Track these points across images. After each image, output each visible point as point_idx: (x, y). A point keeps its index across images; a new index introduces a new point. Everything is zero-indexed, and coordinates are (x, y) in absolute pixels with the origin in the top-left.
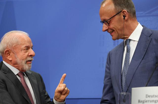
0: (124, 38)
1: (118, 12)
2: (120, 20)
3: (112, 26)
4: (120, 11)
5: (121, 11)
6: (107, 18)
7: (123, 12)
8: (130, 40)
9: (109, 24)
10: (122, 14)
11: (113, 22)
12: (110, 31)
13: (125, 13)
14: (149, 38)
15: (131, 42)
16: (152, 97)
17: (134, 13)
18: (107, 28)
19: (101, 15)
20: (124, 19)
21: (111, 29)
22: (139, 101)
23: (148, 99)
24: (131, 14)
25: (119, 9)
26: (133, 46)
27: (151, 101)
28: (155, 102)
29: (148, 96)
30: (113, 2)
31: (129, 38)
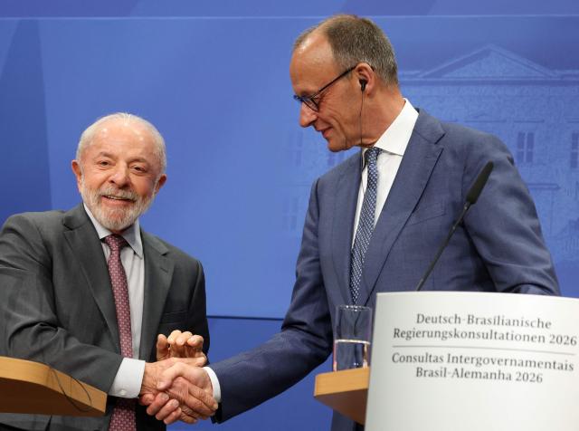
0: (363, 145)
1: (343, 70)
2: (349, 93)
3: (326, 112)
4: (349, 66)
5: (353, 68)
6: (312, 87)
7: (360, 70)
8: (379, 151)
9: (318, 105)
10: (356, 75)
12: (322, 126)
13: (365, 73)
14: (434, 147)
15: (383, 158)
16: (434, 321)
18: (314, 118)
19: (295, 79)
20: (363, 89)
22: (396, 333)
23: (423, 327)
25: (347, 60)
26: (388, 170)
27: (430, 335)
28: (443, 336)
29: (422, 319)
30: (329, 41)
31: (377, 145)
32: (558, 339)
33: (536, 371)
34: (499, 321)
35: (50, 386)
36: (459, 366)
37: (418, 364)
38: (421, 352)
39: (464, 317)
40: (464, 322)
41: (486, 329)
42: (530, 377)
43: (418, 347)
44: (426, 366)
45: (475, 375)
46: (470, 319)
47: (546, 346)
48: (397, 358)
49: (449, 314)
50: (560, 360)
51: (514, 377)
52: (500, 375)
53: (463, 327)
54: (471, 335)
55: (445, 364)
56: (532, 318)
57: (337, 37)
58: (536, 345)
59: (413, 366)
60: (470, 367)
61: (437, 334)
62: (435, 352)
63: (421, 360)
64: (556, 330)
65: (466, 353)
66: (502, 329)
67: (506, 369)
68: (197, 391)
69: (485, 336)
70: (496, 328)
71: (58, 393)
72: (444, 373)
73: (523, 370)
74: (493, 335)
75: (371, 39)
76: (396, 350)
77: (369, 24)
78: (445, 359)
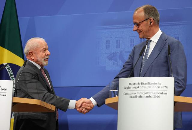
0: (147, 39)
1: (146, 19)
2: (147, 25)
3: (140, 28)
4: (148, 18)
5: (148, 19)
6: (138, 22)
7: (150, 19)
8: (151, 41)
9: (138, 26)
10: (149, 20)
11: (141, 26)
12: (138, 31)
13: (151, 20)
14: (164, 42)
16: (133, 84)
17: (158, 21)
18: (137, 29)
20: (150, 24)
21: (140, 30)
22: (124, 88)
23: (131, 86)
24: (156, 22)
25: (147, 16)
27: (132, 88)
28: (136, 88)
29: (130, 84)
30: (144, 11)
31: (150, 39)
32: (163, 87)
33: (158, 95)
34: (149, 83)
35: (42, 105)
36: (140, 95)
38: (131, 92)
39: (140, 83)
40: (140, 84)
41: (146, 86)
42: (157, 96)
43: (130, 91)
44: (132, 95)
45: (144, 97)
46: (142, 84)
47: (160, 89)
48: (125, 94)
49: (137, 83)
50: (164, 92)
51: (153, 97)
52: (150, 97)
53: (140, 85)
54: (142, 87)
55: (136, 95)
56: (156, 82)
57: (146, 10)
58: (158, 89)
60: (142, 95)
61: (134, 87)
62: (134, 92)
63: (130, 94)
64: (162, 85)
65: (141, 92)
66: (149, 86)
67: (151, 95)
69: (146, 87)
70: (148, 85)
72: (136, 97)
73: (155, 95)
74: (147, 87)
75: (154, 12)
76: (125, 92)
77: (155, 8)
78: (136, 93)
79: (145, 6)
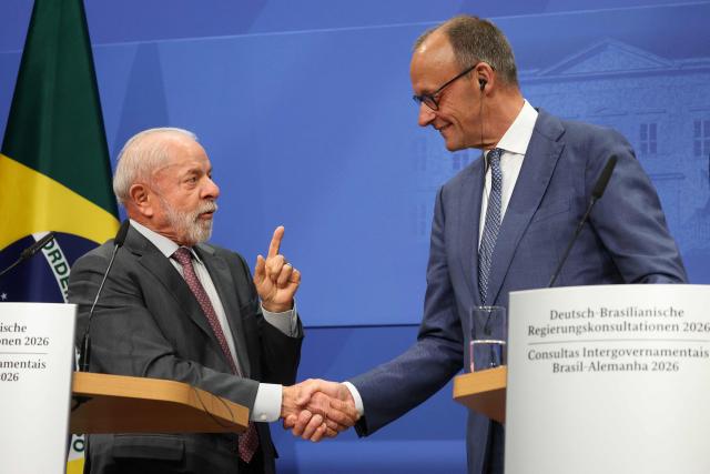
1: (461, 72)
2: (470, 92)
3: (446, 110)
4: (469, 66)
5: (474, 67)
6: (432, 86)
7: (480, 69)
8: (501, 152)
9: (437, 104)
10: (475, 74)
11: (448, 100)
12: (440, 124)
13: (485, 72)
14: (555, 145)
15: (505, 158)
16: (568, 316)
17: (512, 73)
18: (433, 116)
19: (415, 78)
20: (482, 88)
21: (444, 119)
22: (531, 331)
23: (557, 323)
24: (504, 76)
25: (467, 59)
26: (511, 169)
27: (565, 330)
28: (578, 330)
29: (555, 315)
30: (450, 40)
31: (498, 146)
32: (692, 327)
33: (672, 359)
34: (631, 312)
35: (192, 404)
36: (595, 360)
37: (554, 360)
38: (557, 348)
39: (597, 310)
40: (598, 316)
41: (620, 321)
42: (667, 366)
43: (553, 343)
44: (562, 361)
45: (612, 367)
46: (603, 312)
47: (680, 334)
48: (533, 355)
49: (582, 308)
50: (695, 347)
51: (651, 366)
52: (636, 366)
53: (597, 321)
54: (604, 328)
55: (581, 358)
56: (665, 307)
57: (458, 37)
58: (671, 334)
59: (549, 363)
60: (606, 360)
61: (571, 328)
62: (570, 347)
63: (557, 355)
64: (689, 318)
65: (602, 346)
66: (634, 321)
67: (642, 360)
68: (338, 403)
69: (619, 328)
70: (626, 319)
71: (199, 411)
72: (581, 367)
73: (659, 359)
74: (627, 326)
75: (492, 39)
76: (534, 347)
77: (489, 25)
78: (581, 353)
79: (449, 23)
